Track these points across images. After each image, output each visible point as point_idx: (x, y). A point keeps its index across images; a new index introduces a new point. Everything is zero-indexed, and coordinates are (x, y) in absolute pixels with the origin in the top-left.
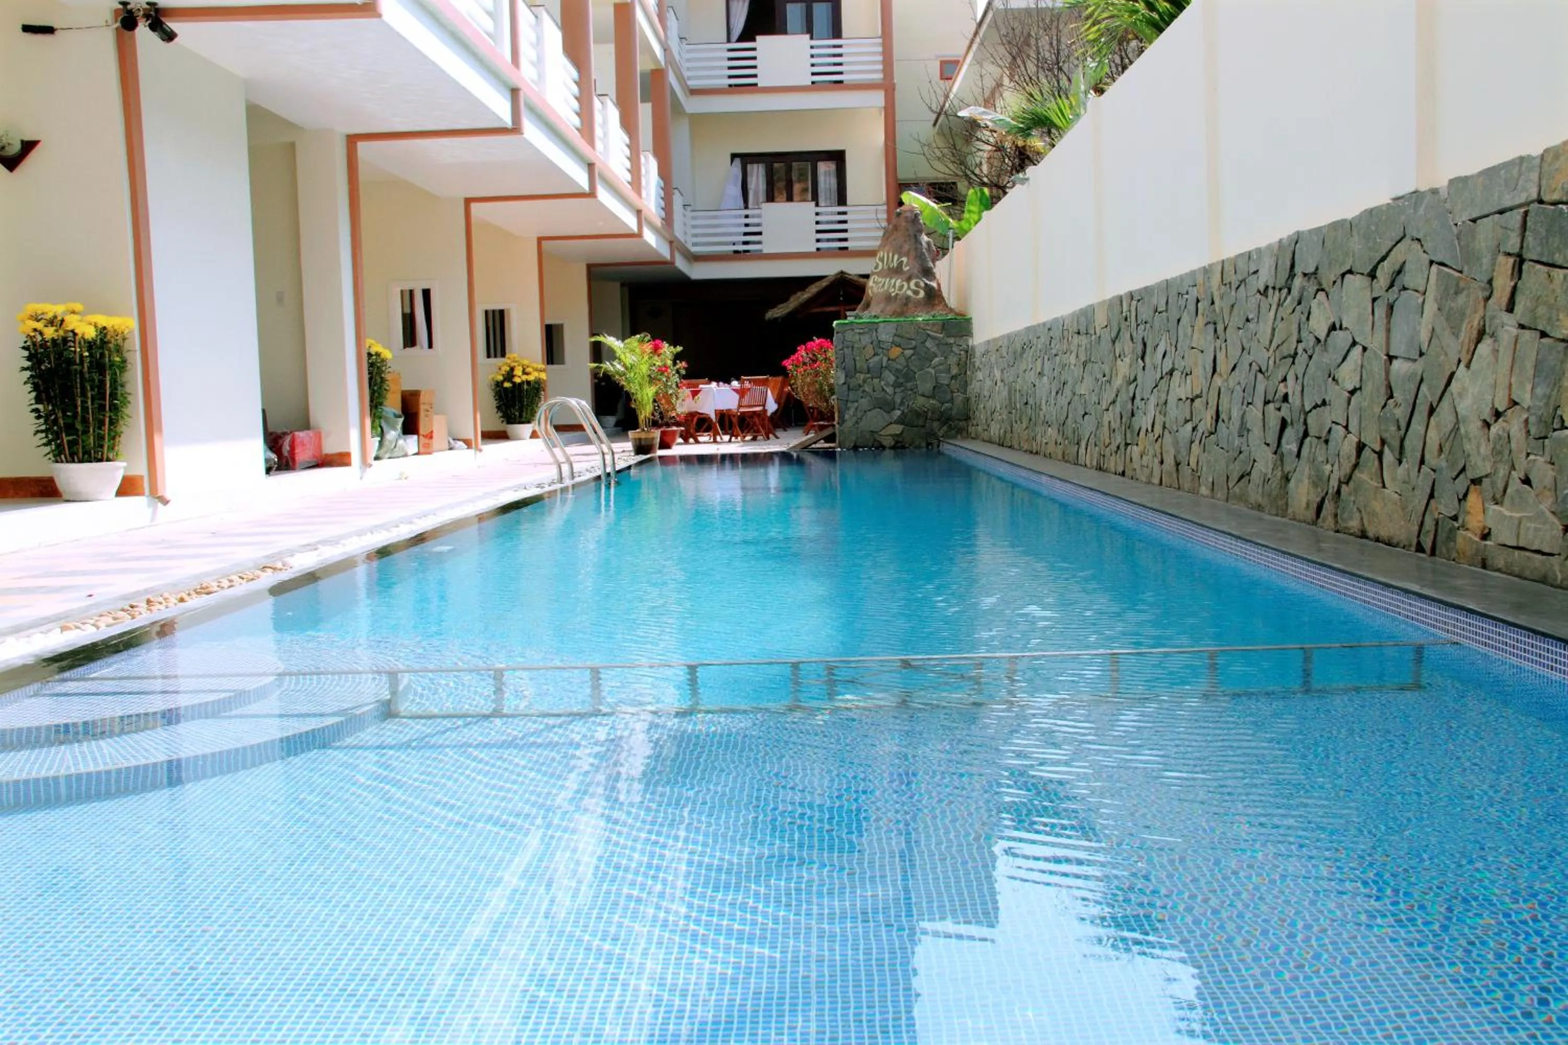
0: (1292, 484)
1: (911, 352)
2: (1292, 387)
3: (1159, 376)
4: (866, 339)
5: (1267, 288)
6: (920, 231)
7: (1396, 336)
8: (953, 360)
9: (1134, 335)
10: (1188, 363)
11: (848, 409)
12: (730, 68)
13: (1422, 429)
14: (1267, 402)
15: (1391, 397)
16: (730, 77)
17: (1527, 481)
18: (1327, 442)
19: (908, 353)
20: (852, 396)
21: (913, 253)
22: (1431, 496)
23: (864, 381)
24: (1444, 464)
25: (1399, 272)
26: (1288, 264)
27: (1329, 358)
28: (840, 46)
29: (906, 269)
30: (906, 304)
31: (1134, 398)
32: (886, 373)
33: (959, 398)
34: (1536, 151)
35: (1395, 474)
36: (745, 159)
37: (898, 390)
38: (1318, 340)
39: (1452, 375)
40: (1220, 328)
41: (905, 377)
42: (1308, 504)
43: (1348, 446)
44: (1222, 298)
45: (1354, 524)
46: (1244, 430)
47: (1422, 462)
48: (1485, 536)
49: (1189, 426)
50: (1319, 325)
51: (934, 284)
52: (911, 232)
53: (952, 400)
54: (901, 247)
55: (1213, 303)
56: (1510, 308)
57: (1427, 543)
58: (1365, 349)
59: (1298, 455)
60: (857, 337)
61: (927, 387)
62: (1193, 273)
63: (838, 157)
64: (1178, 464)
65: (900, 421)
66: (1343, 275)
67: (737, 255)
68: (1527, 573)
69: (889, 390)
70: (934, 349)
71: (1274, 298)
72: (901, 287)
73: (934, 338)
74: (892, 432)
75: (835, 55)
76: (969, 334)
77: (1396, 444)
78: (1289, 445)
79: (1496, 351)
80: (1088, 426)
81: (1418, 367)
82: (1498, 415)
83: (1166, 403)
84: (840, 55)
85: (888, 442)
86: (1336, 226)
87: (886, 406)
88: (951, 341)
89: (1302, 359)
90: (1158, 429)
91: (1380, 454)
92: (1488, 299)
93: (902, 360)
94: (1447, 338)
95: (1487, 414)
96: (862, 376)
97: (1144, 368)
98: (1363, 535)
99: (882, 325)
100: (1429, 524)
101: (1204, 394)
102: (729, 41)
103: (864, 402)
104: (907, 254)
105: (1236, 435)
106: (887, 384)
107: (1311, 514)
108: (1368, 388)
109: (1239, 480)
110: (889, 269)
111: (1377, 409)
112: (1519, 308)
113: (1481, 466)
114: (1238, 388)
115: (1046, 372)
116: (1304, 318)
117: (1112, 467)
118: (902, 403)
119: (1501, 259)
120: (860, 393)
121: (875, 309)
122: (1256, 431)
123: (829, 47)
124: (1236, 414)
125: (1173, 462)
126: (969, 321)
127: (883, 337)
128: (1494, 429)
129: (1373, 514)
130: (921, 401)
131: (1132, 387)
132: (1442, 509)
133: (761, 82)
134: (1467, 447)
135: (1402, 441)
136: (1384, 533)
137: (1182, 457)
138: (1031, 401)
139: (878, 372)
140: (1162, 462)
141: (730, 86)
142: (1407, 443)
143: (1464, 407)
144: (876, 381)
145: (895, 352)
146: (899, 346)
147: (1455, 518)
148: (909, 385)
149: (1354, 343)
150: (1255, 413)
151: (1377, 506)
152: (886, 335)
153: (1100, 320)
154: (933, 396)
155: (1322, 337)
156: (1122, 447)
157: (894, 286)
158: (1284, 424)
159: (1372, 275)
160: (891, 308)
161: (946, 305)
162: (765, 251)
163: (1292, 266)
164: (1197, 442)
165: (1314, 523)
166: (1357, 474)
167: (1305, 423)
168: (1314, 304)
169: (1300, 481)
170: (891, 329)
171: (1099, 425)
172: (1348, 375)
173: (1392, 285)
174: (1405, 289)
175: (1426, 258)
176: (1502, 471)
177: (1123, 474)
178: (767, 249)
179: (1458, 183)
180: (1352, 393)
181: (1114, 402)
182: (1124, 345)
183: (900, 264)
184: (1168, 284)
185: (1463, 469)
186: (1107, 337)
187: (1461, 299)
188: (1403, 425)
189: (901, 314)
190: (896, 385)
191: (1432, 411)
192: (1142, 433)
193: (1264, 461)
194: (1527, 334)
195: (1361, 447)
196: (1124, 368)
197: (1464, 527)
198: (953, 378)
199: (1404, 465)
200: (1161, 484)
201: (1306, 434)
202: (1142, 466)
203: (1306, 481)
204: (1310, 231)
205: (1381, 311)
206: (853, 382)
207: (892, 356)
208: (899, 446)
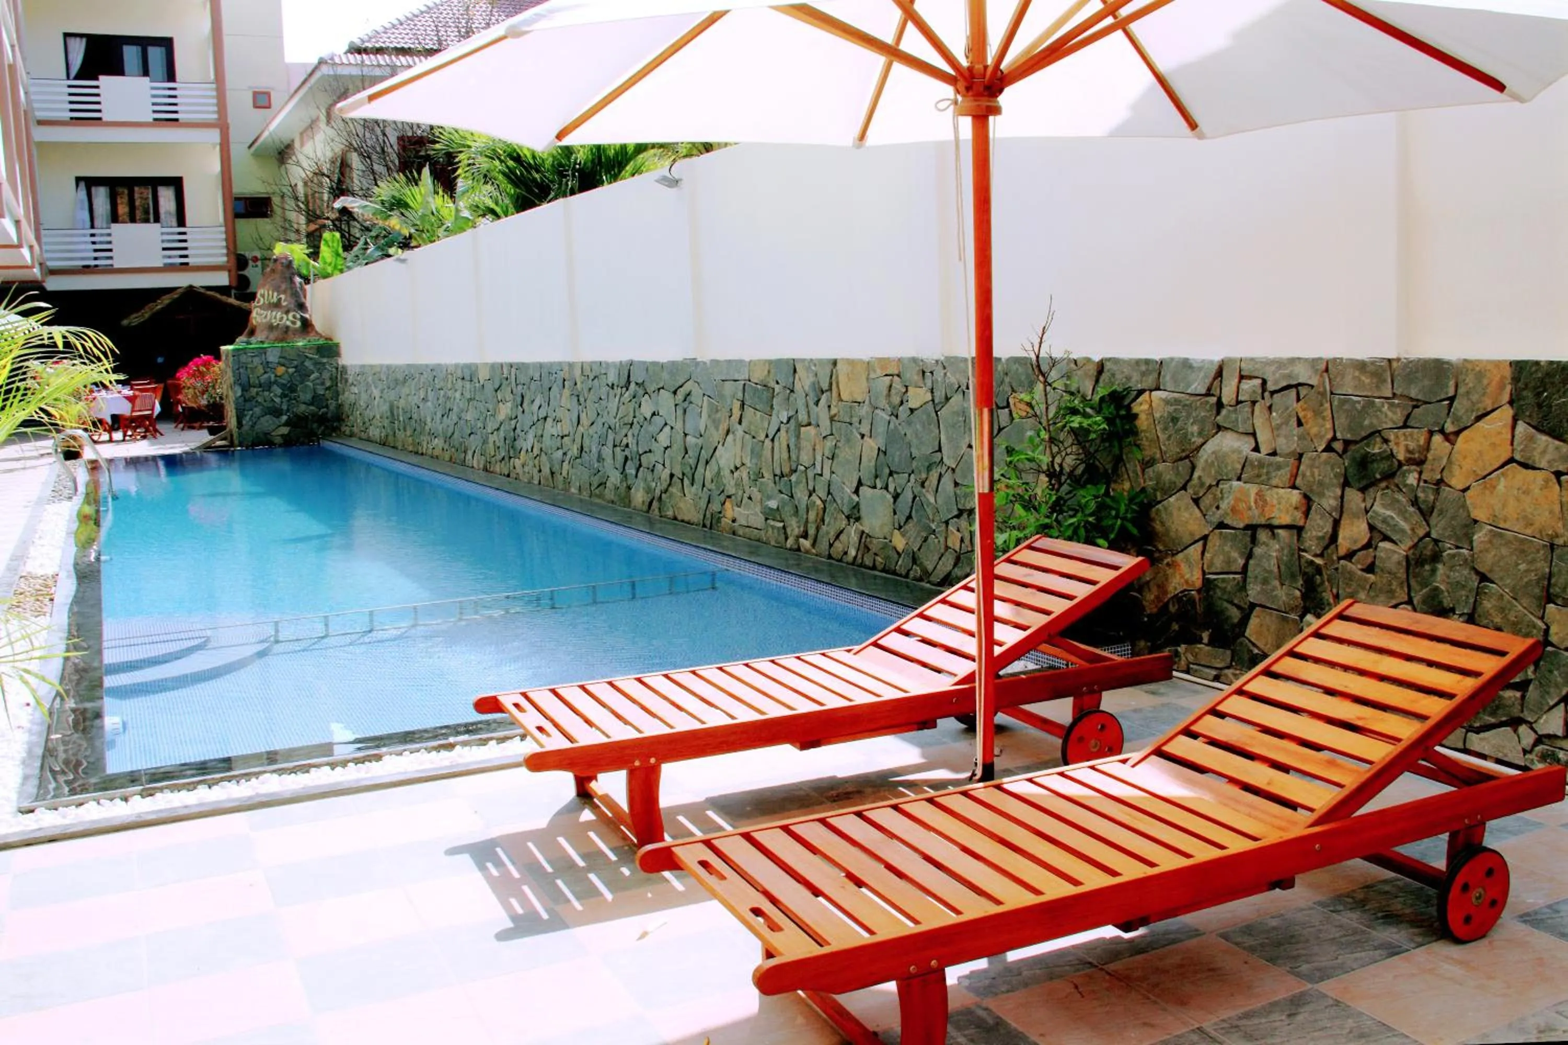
0: (633, 490)
1: (293, 370)
2: (630, 440)
3: (536, 420)
4: (257, 361)
5: (613, 385)
6: (293, 274)
7: (688, 425)
8: (326, 375)
9: (514, 390)
10: (560, 414)
11: (246, 416)
12: (71, 102)
13: (703, 471)
14: (615, 446)
15: (686, 453)
16: (72, 110)
17: (750, 498)
18: (653, 471)
19: (291, 370)
20: (248, 405)
21: (289, 292)
22: (709, 502)
23: (257, 394)
24: (714, 487)
25: (689, 394)
26: (626, 376)
27: (653, 429)
28: (174, 89)
29: (284, 304)
30: (286, 332)
31: (515, 429)
32: (275, 387)
33: (332, 404)
34: (747, 359)
35: (691, 491)
36: (89, 183)
37: (284, 400)
38: (646, 419)
39: (716, 448)
40: (582, 399)
41: (290, 390)
42: (643, 502)
43: (665, 474)
44: (582, 383)
45: (670, 513)
46: (600, 459)
47: (704, 486)
48: (734, 521)
49: (560, 452)
50: (647, 410)
51: (307, 316)
52: (287, 275)
53: (327, 406)
54: (280, 287)
55: (576, 384)
56: (740, 423)
57: (708, 523)
58: (672, 428)
59: (636, 476)
60: (250, 359)
61: (308, 397)
62: (560, 363)
63: (176, 183)
64: (552, 473)
65: (286, 424)
66: (659, 389)
67: (86, 270)
68: (752, 537)
69: (277, 400)
70: (312, 367)
71: (618, 391)
72: (282, 319)
73: (311, 359)
74: (280, 433)
75: (170, 97)
76: (338, 354)
77: (690, 476)
78: (631, 471)
79: (735, 440)
80: (474, 443)
81: (700, 441)
82: (737, 468)
83: (542, 436)
84: (175, 97)
85: (278, 440)
86: (655, 364)
87: (276, 412)
88: (325, 360)
89: (636, 426)
90: (536, 451)
91: (682, 480)
92: (730, 416)
93: (286, 376)
94: (712, 429)
95: (732, 468)
96: (255, 390)
97: (523, 412)
98: (675, 518)
99: (270, 350)
100: (708, 515)
101: (571, 434)
102: (68, 78)
103: (257, 410)
104: (285, 292)
105: (595, 460)
106: (276, 395)
107: (645, 508)
108: (675, 447)
109: (598, 486)
110: (270, 303)
111: (680, 458)
112: (744, 423)
113: (731, 490)
114: (595, 435)
115: (430, 398)
116: (637, 406)
117: (498, 470)
118: (288, 410)
119: (735, 401)
120: (254, 403)
121: (260, 336)
122: (609, 461)
123: (164, 89)
124: (594, 450)
125: (548, 471)
126: (337, 345)
127: (270, 359)
128: (736, 474)
129: (679, 508)
130: (303, 407)
131: (513, 422)
132: (714, 508)
133: (106, 117)
134: (725, 482)
135: (693, 475)
136: (686, 519)
137: (556, 468)
138: (415, 416)
139: (268, 386)
140: (540, 471)
141: (72, 118)
142: (696, 477)
143: (722, 463)
144: (266, 393)
145: (281, 370)
146: (283, 365)
147: (720, 512)
148: (293, 395)
149: (666, 424)
150: (607, 451)
151: (682, 505)
152: (273, 357)
153: (483, 375)
154: (312, 404)
155: (648, 418)
156: (506, 459)
157: (275, 318)
158: (626, 458)
159: (675, 393)
160: (272, 336)
161: (316, 332)
162: (116, 266)
163: (629, 376)
164: (567, 462)
165: (648, 512)
166: (670, 489)
167: (640, 460)
168: (643, 400)
169: (637, 490)
170: (277, 353)
171: (485, 442)
172: (664, 439)
173: (685, 400)
174: (691, 403)
175: (701, 392)
176: (740, 493)
177: (508, 476)
178: (117, 265)
179: (715, 362)
180: (666, 448)
181: (498, 429)
182: (505, 393)
183: (280, 300)
184: (541, 366)
185: (723, 491)
186: (489, 387)
187: (719, 415)
188: (693, 467)
189: (282, 340)
190: (283, 396)
191: (707, 462)
192: (523, 453)
193: (615, 478)
194: (747, 436)
195: (672, 476)
196: (505, 410)
197: (724, 516)
198: (328, 389)
199: (695, 486)
200: (540, 483)
201: (640, 466)
202: (524, 472)
203: (641, 490)
204: (639, 362)
205: (680, 412)
206: (247, 396)
207: (279, 374)
208: (288, 442)
